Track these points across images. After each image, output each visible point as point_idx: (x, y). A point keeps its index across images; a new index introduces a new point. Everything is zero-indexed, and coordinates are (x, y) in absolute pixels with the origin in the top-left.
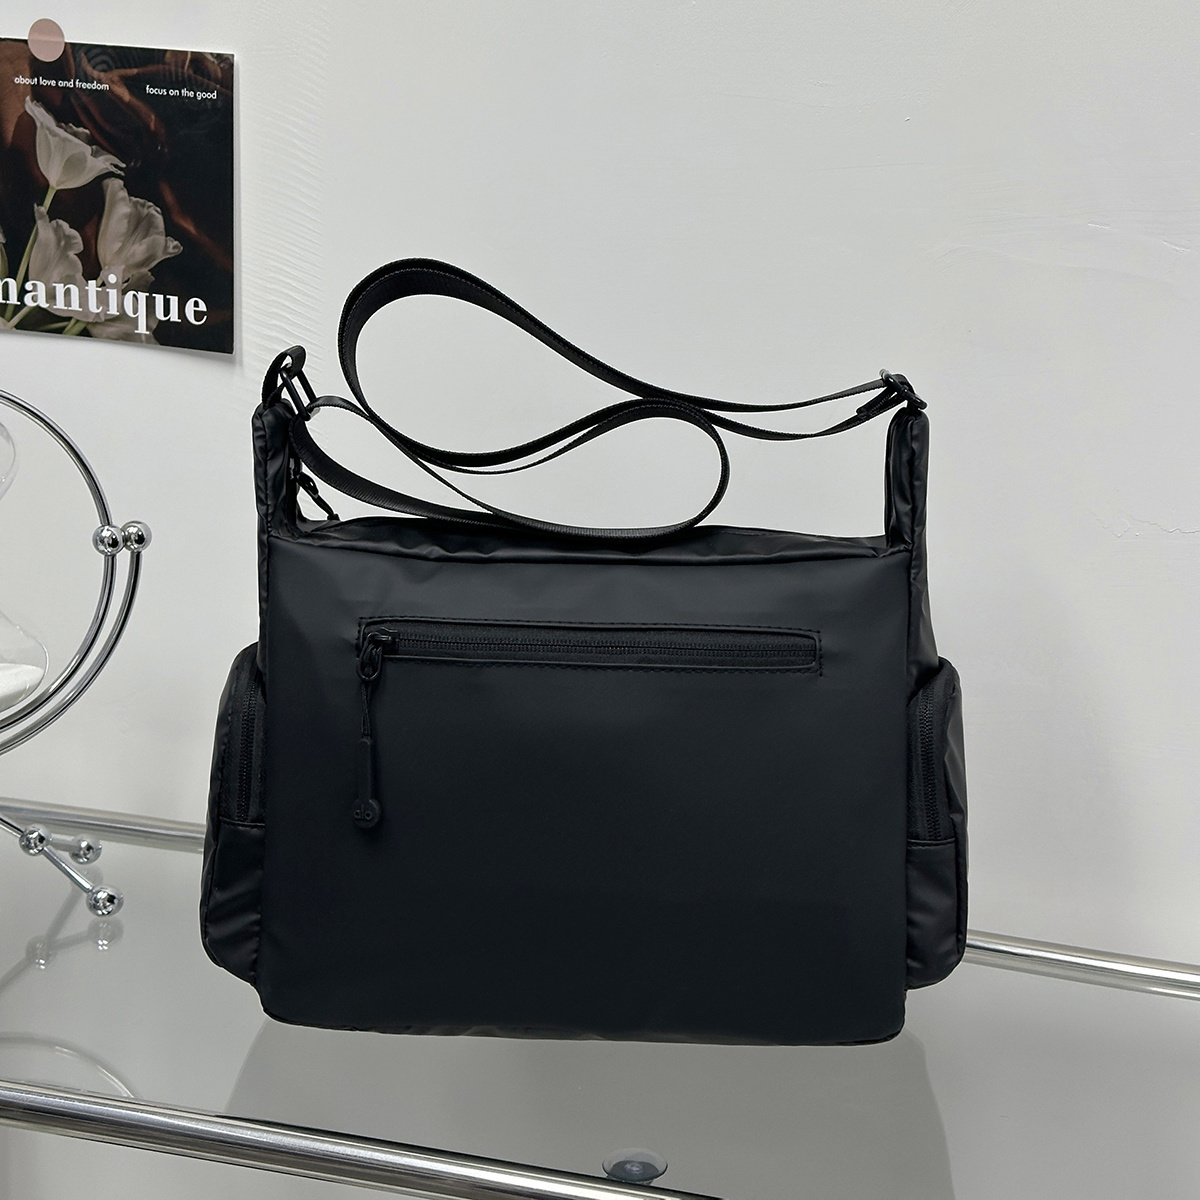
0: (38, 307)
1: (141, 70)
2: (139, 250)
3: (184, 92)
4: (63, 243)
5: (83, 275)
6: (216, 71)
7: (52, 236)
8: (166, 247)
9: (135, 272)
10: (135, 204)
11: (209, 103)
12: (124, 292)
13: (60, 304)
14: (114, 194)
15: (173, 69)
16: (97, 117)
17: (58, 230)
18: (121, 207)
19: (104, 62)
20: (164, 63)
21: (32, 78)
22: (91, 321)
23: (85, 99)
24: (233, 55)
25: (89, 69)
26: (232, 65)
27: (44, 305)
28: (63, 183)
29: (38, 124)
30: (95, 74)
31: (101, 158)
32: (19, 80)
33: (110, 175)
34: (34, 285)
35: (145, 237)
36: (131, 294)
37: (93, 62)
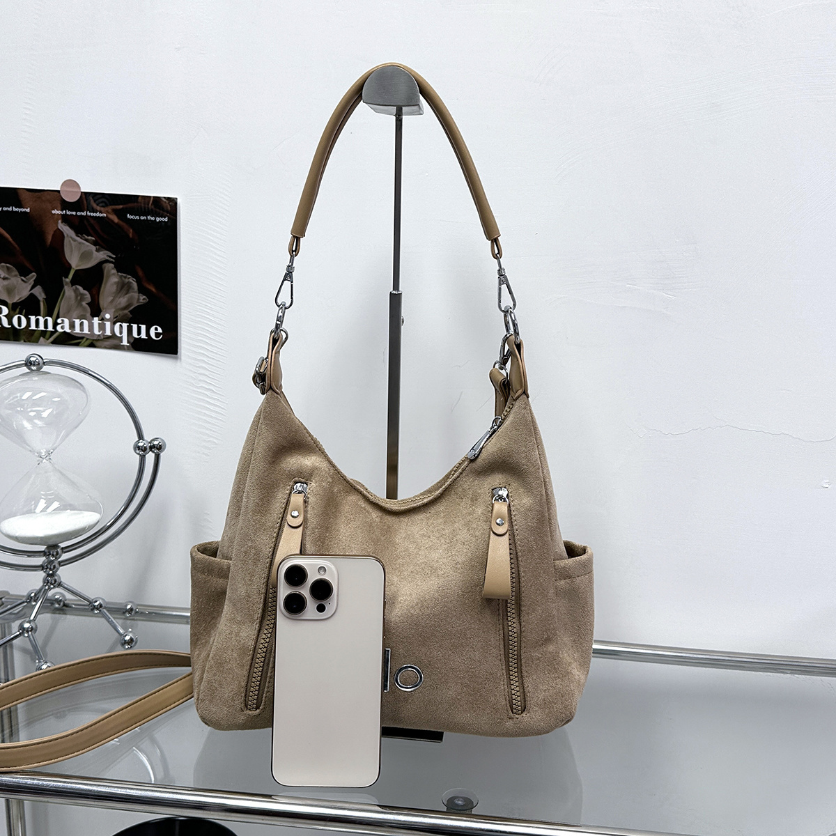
0: (65, 332)
1: (125, 206)
2: (123, 301)
3: (149, 217)
4: (79, 298)
5: (91, 315)
6: (167, 206)
7: (73, 294)
8: (139, 299)
9: (121, 312)
10: (121, 277)
11: (163, 224)
12: (114, 323)
13: (77, 330)
14: (109, 271)
15: (143, 205)
16: (99, 231)
17: (76, 291)
18: (112, 278)
19: (102, 202)
20: (137, 202)
21: (62, 210)
22: (95, 339)
23: (92, 221)
24: (176, 198)
25: (95, 206)
26: (176, 203)
27: (68, 331)
28: (80, 265)
29: (66, 235)
30: (98, 208)
31: (102, 253)
32: (55, 212)
33: (106, 261)
34: (62, 320)
35: (126, 294)
36: (119, 324)
37: (97, 202)
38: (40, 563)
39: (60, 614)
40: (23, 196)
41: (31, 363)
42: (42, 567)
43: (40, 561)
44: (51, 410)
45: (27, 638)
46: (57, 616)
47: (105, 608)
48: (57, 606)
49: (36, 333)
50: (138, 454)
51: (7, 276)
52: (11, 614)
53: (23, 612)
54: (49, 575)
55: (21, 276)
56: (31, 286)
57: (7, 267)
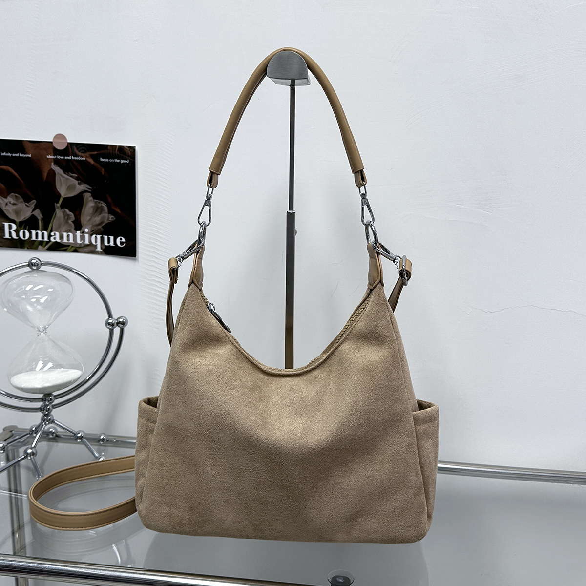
0: (56, 242)
1: (98, 152)
2: (97, 219)
3: (116, 160)
4: (66, 217)
5: (75, 229)
6: (128, 152)
7: (62, 215)
8: (108, 218)
9: (96, 228)
10: (96, 202)
11: (126, 165)
12: (91, 235)
13: (65, 240)
14: (87, 199)
15: (111, 152)
16: (81, 170)
17: (64, 212)
18: (90, 204)
19: (83, 150)
20: (108, 150)
21: (54, 155)
22: (78, 246)
23: (75, 163)
24: (135, 147)
25: (77, 152)
26: (134, 150)
27: (58, 240)
28: (66, 195)
29: (57, 173)
30: (80, 154)
31: (82, 185)
32: (49, 157)
33: (85, 191)
34: (55, 233)
35: (100, 214)
36: (94, 236)
37: (79, 150)
38: (39, 407)
39: (53, 442)
40: (27, 146)
41: (32, 264)
42: (40, 409)
43: (39, 405)
44: (47, 297)
45: (30, 461)
46: (51, 443)
47: (85, 438)
48: (51, 436)
49: (36, 243)
50: (109, 328)
51: (15, 202)
52: (19, 442)
53: (26, 441)
54: (45, 415)
55: (25, 202)
56: (32, 209)
57: (16, 196)
